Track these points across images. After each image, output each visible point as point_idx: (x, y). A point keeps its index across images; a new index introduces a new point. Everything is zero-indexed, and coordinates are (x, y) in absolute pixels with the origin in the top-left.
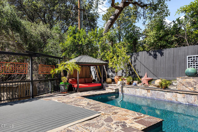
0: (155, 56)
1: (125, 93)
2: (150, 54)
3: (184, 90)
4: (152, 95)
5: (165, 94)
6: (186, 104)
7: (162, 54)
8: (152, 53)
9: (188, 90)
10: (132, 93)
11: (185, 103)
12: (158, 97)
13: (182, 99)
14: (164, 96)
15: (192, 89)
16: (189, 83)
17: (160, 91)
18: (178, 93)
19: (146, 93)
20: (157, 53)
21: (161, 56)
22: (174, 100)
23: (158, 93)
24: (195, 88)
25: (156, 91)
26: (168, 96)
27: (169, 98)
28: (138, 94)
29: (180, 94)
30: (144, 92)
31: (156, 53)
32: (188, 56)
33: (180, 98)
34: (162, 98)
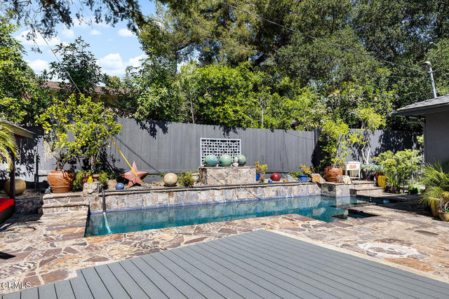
0: (153, 132)
1: (113, 210)
2: (143, 127)
4: (178, 199)
5: (199, 194)
7: (165, 130)
8: (148, 125)
9: (220, 184)
10: (132, 205)
11: (223, 202)
12: (189, 201)
13: (220, 196)
14: (197, 197)
15: (223, 182)
16: (220, 175)
17: (192, 190)
18: (216, 189)
19: (166, 200)
20: (157, 127)
21: (164, 133)
22: (210, 200)
23: (187, 195)
24: (226, 181)
25: (185, 192)
26: (203, 196)
28: (149, 204)
30: (162, 198)
31: (154, 126)
32: (201, 139)
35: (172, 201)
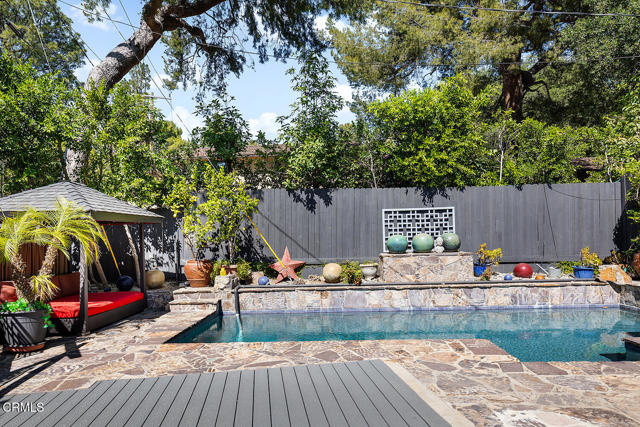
0: (311, 205)
1: (248, 311)
2: (298, 199)
3: (398, 282)
4: (334, 302)
5: (367, 296)
6: (410, 311)
7: (328, 201)
8: (303, 196)
9: (405, 281)
11: (407, 309)
12: (350, 305)
13: (403, 300)
14: (364, 301)
15: (412, 278)
16: (406, 267)
17: (355, 289)
18: (395, 289)
19: (317, 302)
20: (316, 197)
21: (327, 205)
22: (386, 305)
23: (348, 296)
24: (417, 276)
25: (345, 292)
26: (374, 299)
27: (376, 302)
28: (294, 306)
29: (397, 292)
30: (312, 299)
31: (313, 196)
32: (384, 210)
33: (399, 299)
34: (359, 306)
35: (326, 303)
